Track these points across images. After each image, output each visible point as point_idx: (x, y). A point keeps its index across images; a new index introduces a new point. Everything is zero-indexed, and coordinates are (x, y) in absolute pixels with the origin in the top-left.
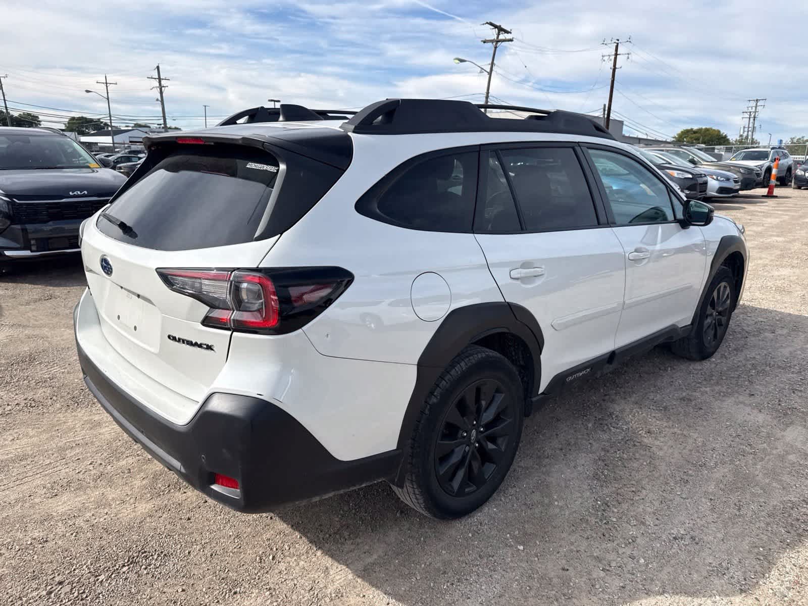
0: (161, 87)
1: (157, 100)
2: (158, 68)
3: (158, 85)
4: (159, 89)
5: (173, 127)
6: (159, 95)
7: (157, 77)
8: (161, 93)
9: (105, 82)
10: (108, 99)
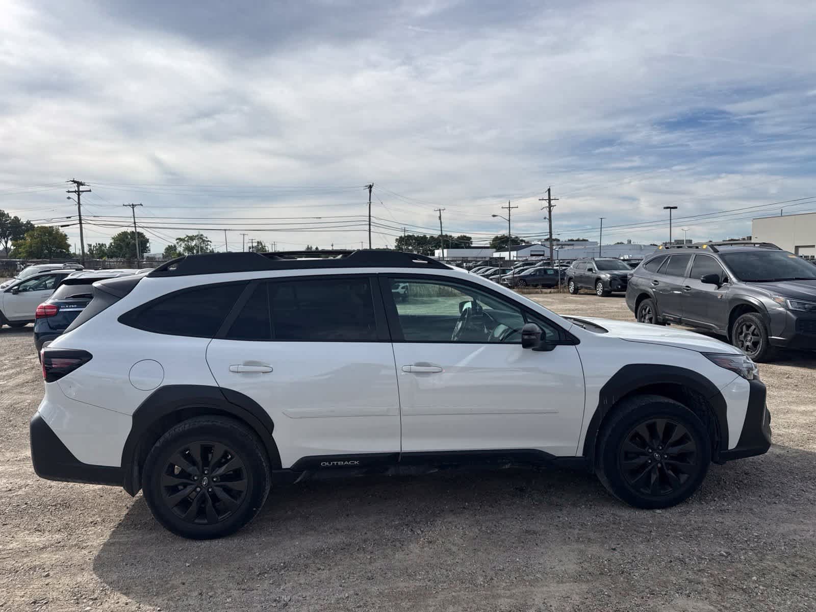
0: (550, 206)
1: (545, 218)
2: (549, 190)
3: (548, 205)
4: (548, 209)
5: (581, 239)
6: (548, 213)
7: (547, 198)
8: (550, 212)
9: (508, 207)
10: (509, 221)
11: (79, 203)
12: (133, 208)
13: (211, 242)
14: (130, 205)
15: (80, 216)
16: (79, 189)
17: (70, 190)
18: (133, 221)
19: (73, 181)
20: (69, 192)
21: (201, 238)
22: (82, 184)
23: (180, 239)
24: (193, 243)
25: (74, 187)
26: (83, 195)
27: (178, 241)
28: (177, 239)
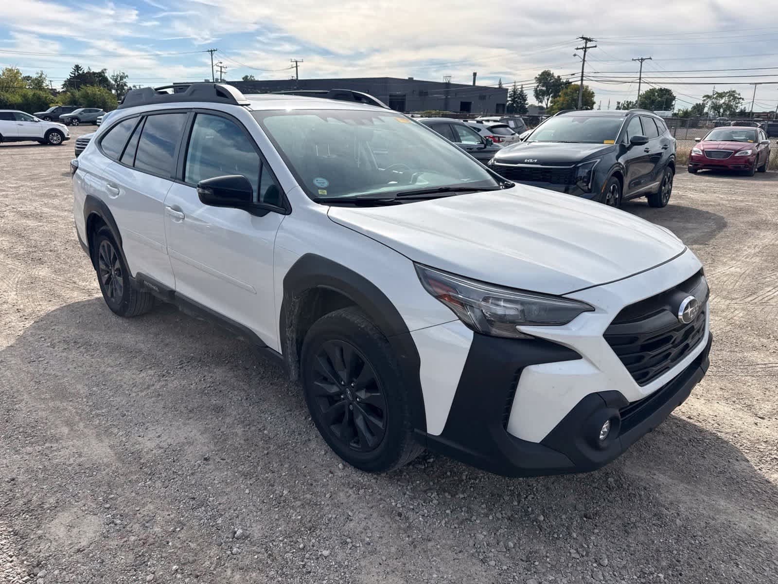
11: (584, 60)
12: (641, 63)
13: (743, 99)
14: (639, 60)
15: (583, 72)
16: (586, 45)
17: (579, 47)
18: (639, 76)
19: (582, 38)
20: (577, 49)
21: (733, 96)
22: (590, 40)
23: (708, 97)
24: (722, 101)
25: (582, 43)
26: (589, 50)
27: (705, 98)
28: (705, 96)
